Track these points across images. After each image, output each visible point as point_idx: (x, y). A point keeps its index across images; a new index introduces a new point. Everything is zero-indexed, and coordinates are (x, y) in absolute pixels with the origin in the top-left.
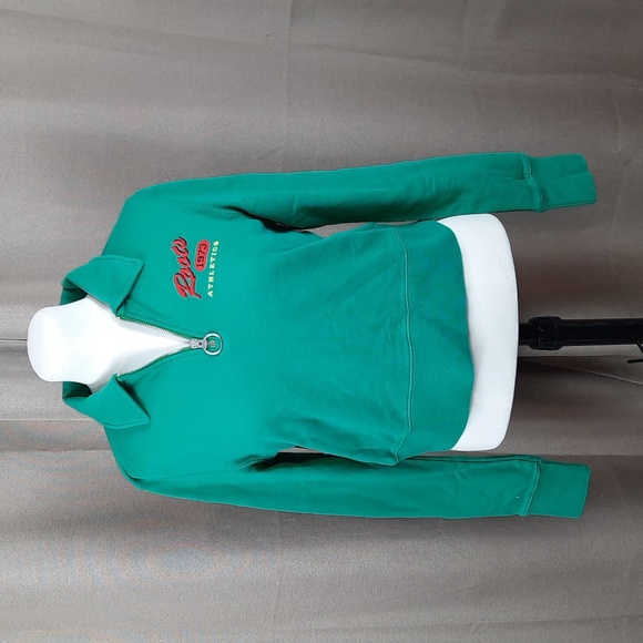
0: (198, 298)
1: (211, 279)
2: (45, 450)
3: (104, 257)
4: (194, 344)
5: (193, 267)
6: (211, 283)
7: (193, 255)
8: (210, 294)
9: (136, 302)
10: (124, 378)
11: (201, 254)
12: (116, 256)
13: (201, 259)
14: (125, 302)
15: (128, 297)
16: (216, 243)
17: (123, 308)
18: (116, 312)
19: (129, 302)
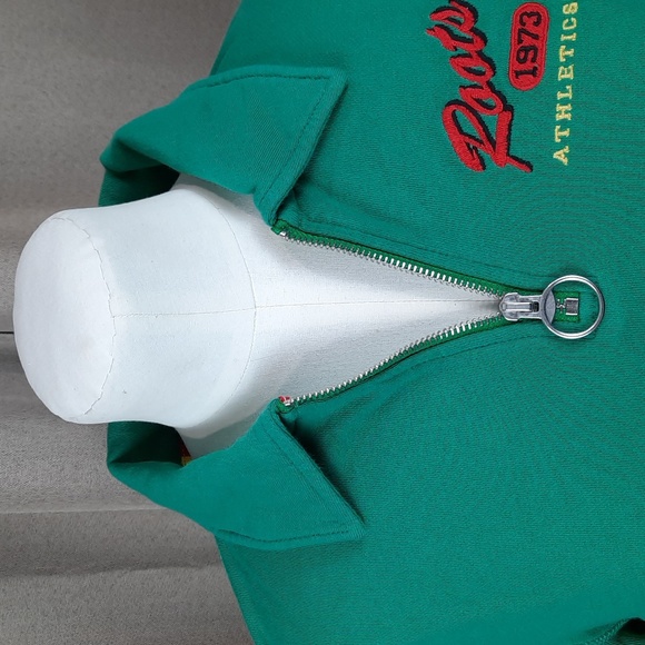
0: (520, 171)
1: (563, 113)
2: (51, 573)
3: (219, 77)
4: (515, 306)
5: (502, 80)
6: (564, 123)
7: (500, 47)
8: (560, 156)
9: (329, 192)
10: (301, 411)
11: (527, 41)
12: (261, 68)
13: (530, 56)
14: (295, 194)
15: (304, 179)
16: (571, 9)
17: (292, 207)
18: (276, 220)
19: (310, 192)
